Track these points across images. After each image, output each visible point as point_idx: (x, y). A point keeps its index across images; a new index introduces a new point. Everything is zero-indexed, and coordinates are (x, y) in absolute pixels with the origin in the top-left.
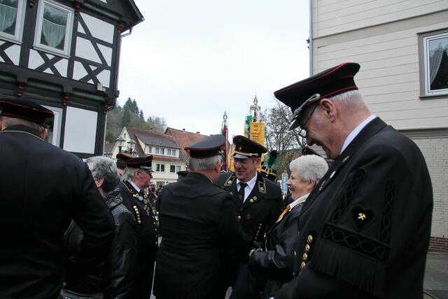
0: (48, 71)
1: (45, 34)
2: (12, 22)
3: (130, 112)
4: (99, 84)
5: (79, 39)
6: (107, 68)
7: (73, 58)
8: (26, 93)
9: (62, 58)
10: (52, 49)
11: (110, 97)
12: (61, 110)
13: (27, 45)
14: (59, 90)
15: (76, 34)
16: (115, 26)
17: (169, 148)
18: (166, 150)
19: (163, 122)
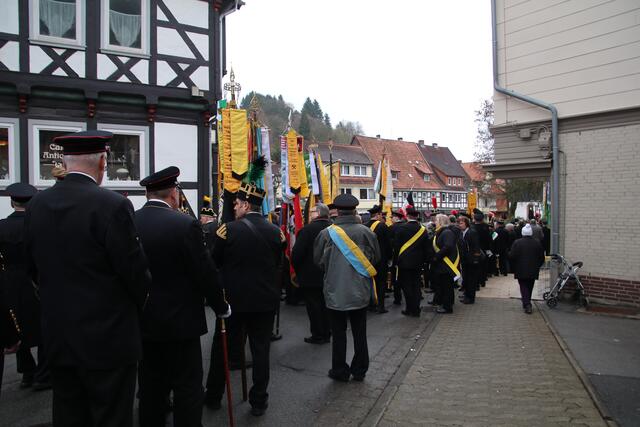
0: (124, 79)
1: (114, 30)
2: (72, 22)
3: (309, 117)
4: (193, 88)
5: (160, 30)
6: (204, 63)
7: (154, 57)
8: (99, 112)
9: (140, 59)
10: (125, 50)
11: (211, 103)
12: (147, 128)
13: (92, 50)
14: (141, 102)
15: (155, 23)
16: (210, 3)
17: (357, 165)
18: (352, 169)
19: (358, 127)
